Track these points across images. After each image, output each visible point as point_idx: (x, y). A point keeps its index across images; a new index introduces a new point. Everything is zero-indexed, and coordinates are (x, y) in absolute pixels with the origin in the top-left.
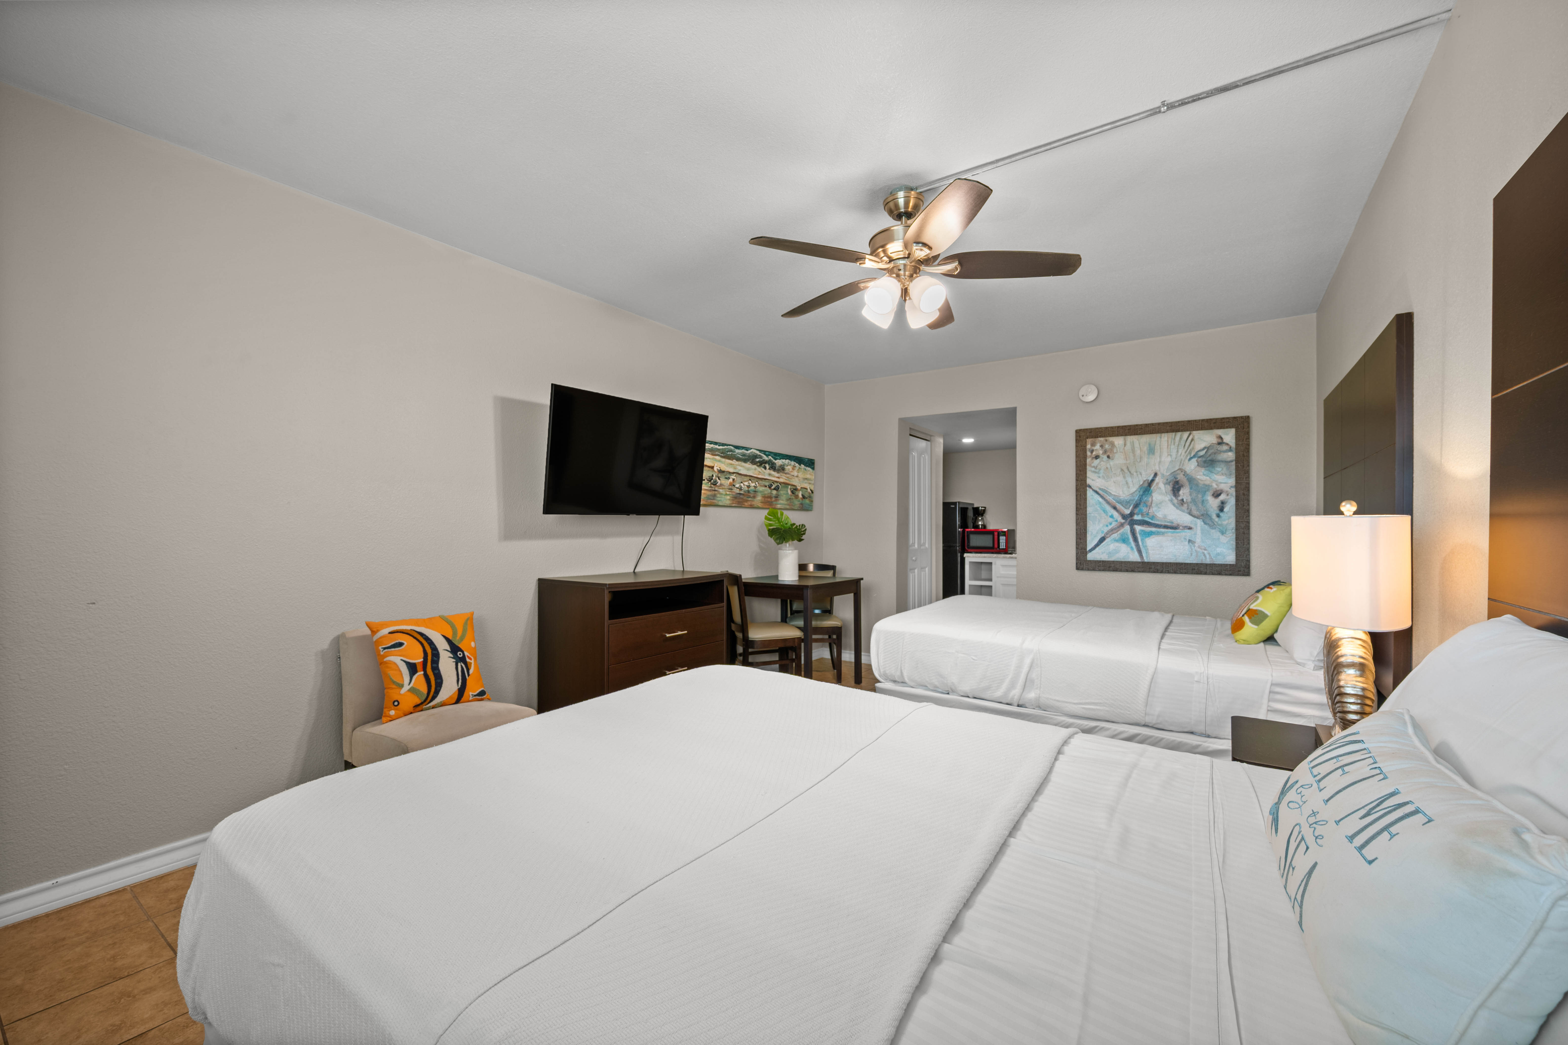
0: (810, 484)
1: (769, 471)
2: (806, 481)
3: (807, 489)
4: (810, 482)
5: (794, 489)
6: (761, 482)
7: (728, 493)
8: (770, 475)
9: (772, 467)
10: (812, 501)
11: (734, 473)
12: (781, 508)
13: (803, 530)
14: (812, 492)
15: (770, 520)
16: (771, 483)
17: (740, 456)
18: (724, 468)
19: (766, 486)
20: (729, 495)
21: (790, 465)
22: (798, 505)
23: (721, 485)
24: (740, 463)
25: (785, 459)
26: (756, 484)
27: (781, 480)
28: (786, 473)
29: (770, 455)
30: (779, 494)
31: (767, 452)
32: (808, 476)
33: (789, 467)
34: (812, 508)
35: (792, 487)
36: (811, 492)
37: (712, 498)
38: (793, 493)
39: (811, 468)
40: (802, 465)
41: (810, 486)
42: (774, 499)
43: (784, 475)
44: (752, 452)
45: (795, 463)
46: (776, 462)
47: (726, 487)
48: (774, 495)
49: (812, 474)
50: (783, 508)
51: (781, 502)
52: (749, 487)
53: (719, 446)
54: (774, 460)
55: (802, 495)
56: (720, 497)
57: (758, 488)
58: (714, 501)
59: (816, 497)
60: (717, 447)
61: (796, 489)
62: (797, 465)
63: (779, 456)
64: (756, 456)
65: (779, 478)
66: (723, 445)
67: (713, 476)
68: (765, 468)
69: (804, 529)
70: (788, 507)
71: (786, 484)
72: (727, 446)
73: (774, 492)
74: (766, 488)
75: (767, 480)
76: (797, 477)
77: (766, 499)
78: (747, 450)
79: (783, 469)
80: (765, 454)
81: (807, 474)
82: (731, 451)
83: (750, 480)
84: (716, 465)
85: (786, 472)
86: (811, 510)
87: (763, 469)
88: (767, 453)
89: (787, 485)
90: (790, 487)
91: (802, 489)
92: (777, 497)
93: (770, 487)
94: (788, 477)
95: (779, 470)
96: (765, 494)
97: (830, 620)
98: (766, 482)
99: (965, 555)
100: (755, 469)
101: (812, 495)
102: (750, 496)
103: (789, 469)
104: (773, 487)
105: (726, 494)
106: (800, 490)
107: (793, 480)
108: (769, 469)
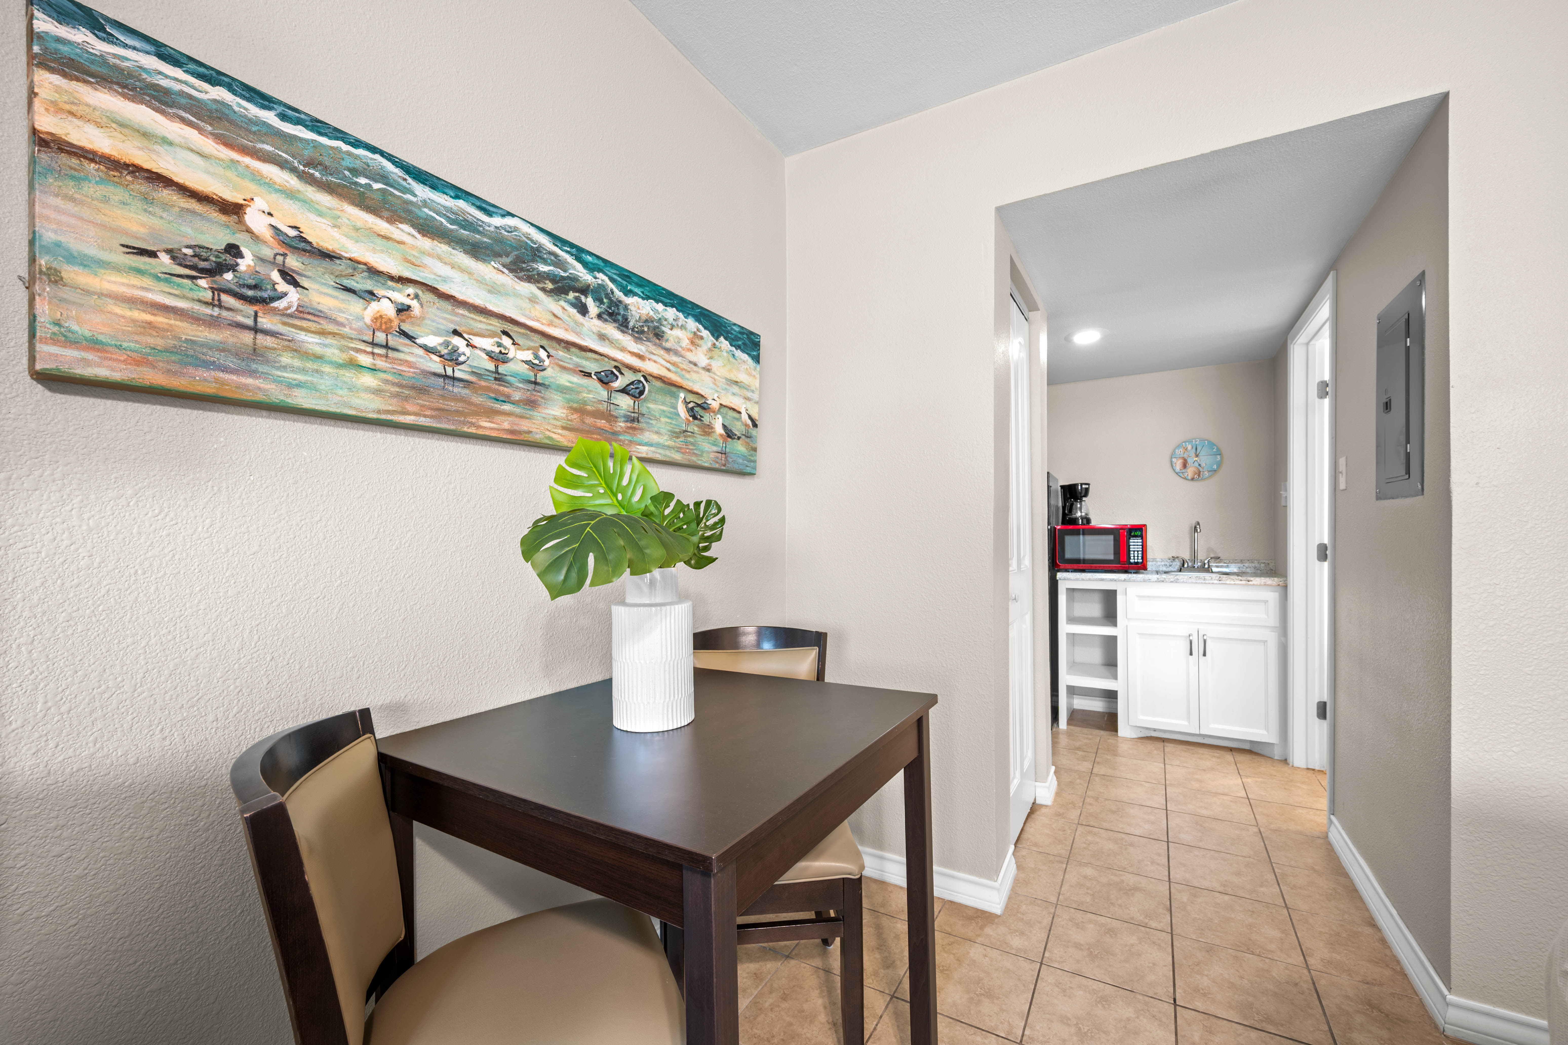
0: (748, 399)
1: (597, 322)
2: (735, 389)
3: (740, 413)
4: (749, 394)
5: (698, 405)
6: (561, 354)
7: (365, 360)
8: (602, 337)
9: (611, 315)
10: (755, 450)
11: (402, 280)
12: (650, 455)
13: (710, 522)
14: (755, 425)
15: (573, 482)
16: (609, 366)
19: (589, 375)
21: (683, 327)
22: (712, 455)
25: (665, 305)
26: (537, 357)
27: (649, 367)
28: (668, 350)
29: (600, 270)
30: (643, 410)
31: (591, 254)
32: (742, 377)
33: (677, 332)
34: (755, 468)
35: (690, 398)
36: (749, 422)
38: (695, 418)
39: (749, 354)
40: (722, 339)
41: (749, 405)
42: (621, 425)
43: (662, 352)
44: (516, 229)
45: (701, 327)
46: (629, 300)
48: (622, 412)
49: (754, 373)
50: (658, 457)
51: (648, 436)
52: (500, 358)
54: (619, 294)
55: (724, 427)
57: (549, 372)
59: (764, 437)
61: (705, 407)
62: (705, 333)
63: (639, 285)
65: (641, 357)
68: (583, 310)
69: (716, 519)
70: (677, 457)
71: (670, 386)
73: (625, 402)
74: (585, 381)
75: (590, 355)
76: (708, 370)
77: (589, 420)
79: (659, 335)
80: (579, 259)
81: (739, 370)
83: (505, 333)
85: (668, 345)
86: (752, 474)
87: (573, 311)
88: (589, 258)
89: (674, 389)
90: (682, 395)
91: (724, 410)
92: (634, 419)
93: (605, 379)
94: (674, 364)
95: (643, 332)
96: (585, 403)
97: (816, 858)
98: (587, 359)
99: (1059, 575)
100: (533, 300)
101: (754, 432)
102: (508, 396)
103: (679, 340)
104: (618, 384)
106: (719, 412)
107: (694, 376)
108: (599, 316)
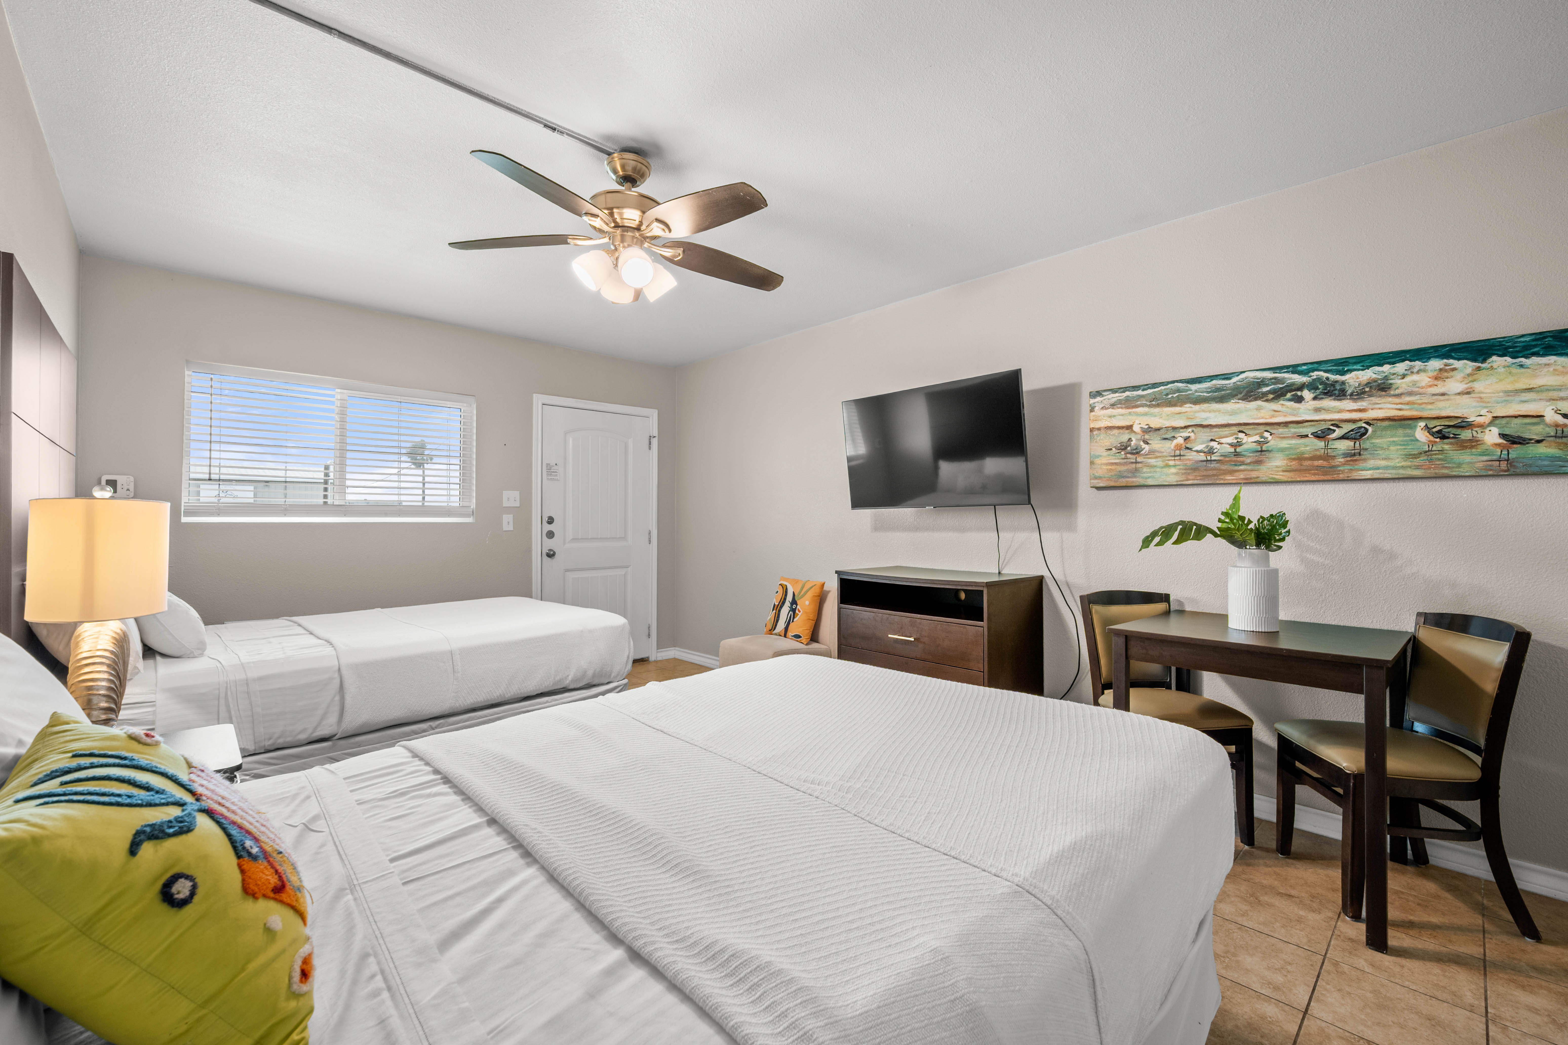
17: (1205, 394)
18: (1155, 423)
20: (1175, 466)
23: (1151, 452)
24: (1205, 406)
26: (1263, 437)
37: (1129, 475)
47: (1165, 454)
52: (1238, 444)
53: (1143, 390)
55: (1502, 435)
56: (1147, 473)
58: (1134, 479)
60: (1140, 392)
64: (1262, 383)
66: (1154, 385)
67: (1130, 440)
72: (1166, 385)
78: (1229, 379)
82: (1178, 390)
83: (1240, 431)
84: (1137, 422)
93: (1322, 435)
104: (1336, 435)
105: (1167, 466)
106: (1490, 424)
